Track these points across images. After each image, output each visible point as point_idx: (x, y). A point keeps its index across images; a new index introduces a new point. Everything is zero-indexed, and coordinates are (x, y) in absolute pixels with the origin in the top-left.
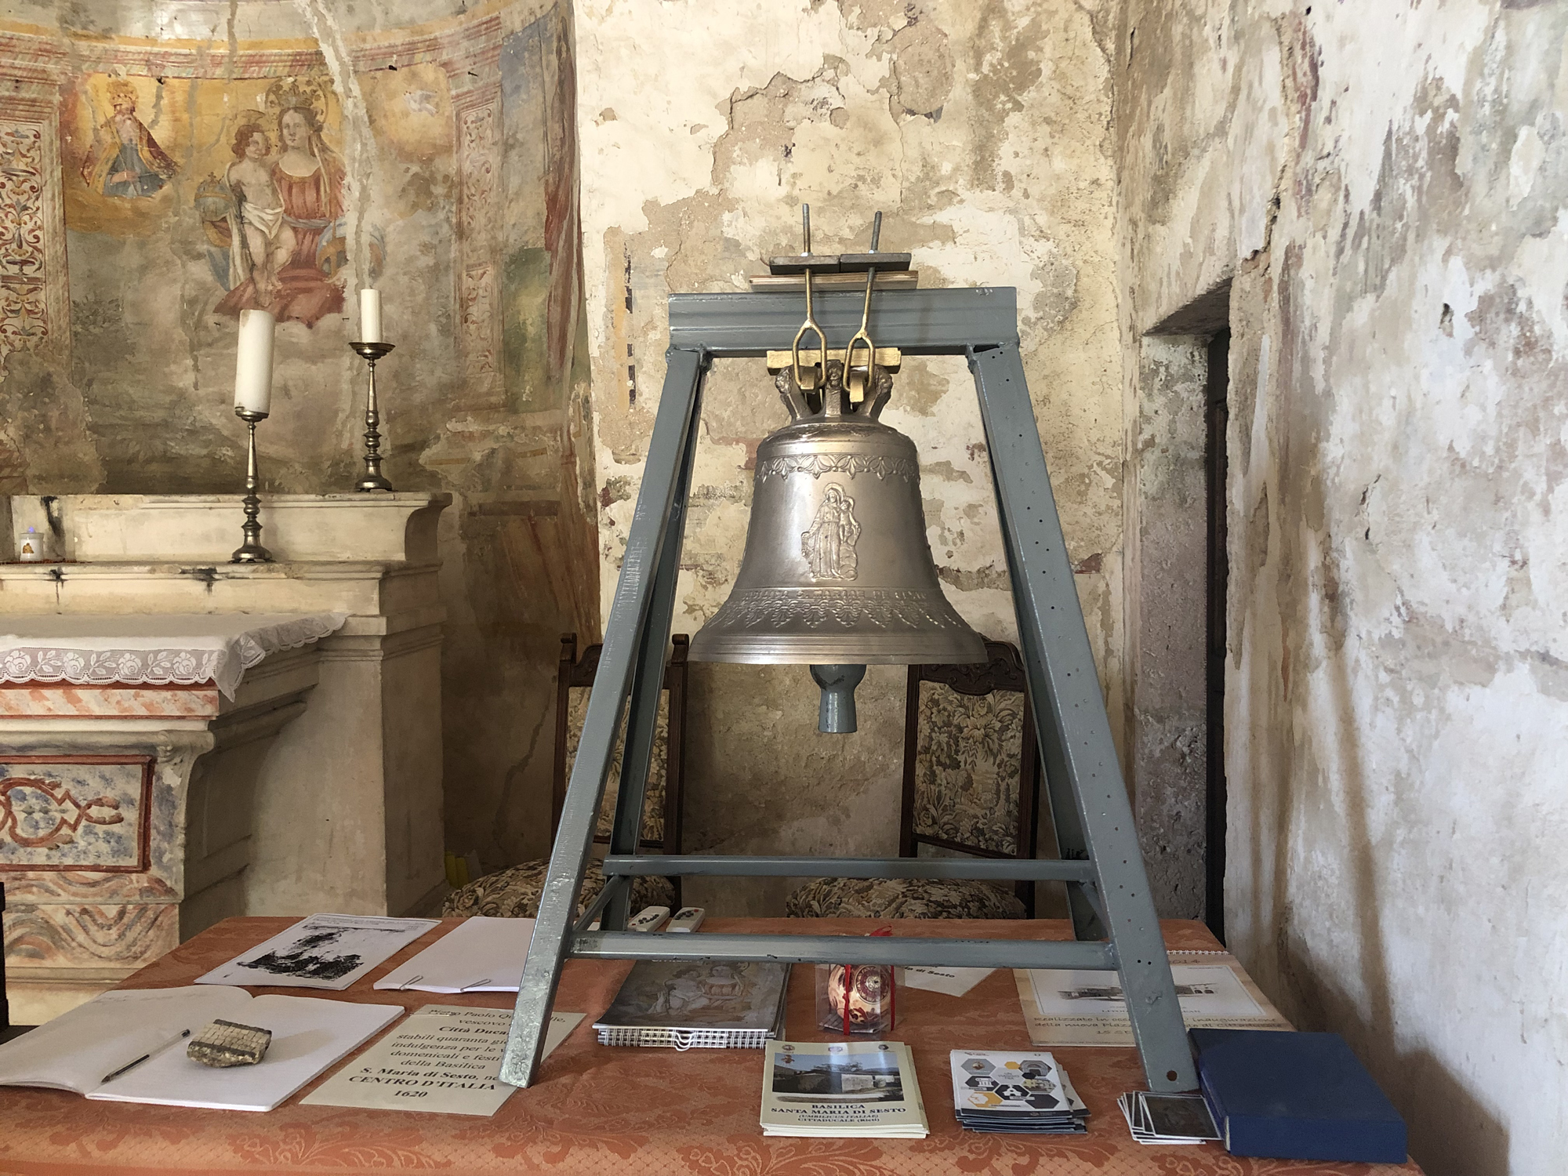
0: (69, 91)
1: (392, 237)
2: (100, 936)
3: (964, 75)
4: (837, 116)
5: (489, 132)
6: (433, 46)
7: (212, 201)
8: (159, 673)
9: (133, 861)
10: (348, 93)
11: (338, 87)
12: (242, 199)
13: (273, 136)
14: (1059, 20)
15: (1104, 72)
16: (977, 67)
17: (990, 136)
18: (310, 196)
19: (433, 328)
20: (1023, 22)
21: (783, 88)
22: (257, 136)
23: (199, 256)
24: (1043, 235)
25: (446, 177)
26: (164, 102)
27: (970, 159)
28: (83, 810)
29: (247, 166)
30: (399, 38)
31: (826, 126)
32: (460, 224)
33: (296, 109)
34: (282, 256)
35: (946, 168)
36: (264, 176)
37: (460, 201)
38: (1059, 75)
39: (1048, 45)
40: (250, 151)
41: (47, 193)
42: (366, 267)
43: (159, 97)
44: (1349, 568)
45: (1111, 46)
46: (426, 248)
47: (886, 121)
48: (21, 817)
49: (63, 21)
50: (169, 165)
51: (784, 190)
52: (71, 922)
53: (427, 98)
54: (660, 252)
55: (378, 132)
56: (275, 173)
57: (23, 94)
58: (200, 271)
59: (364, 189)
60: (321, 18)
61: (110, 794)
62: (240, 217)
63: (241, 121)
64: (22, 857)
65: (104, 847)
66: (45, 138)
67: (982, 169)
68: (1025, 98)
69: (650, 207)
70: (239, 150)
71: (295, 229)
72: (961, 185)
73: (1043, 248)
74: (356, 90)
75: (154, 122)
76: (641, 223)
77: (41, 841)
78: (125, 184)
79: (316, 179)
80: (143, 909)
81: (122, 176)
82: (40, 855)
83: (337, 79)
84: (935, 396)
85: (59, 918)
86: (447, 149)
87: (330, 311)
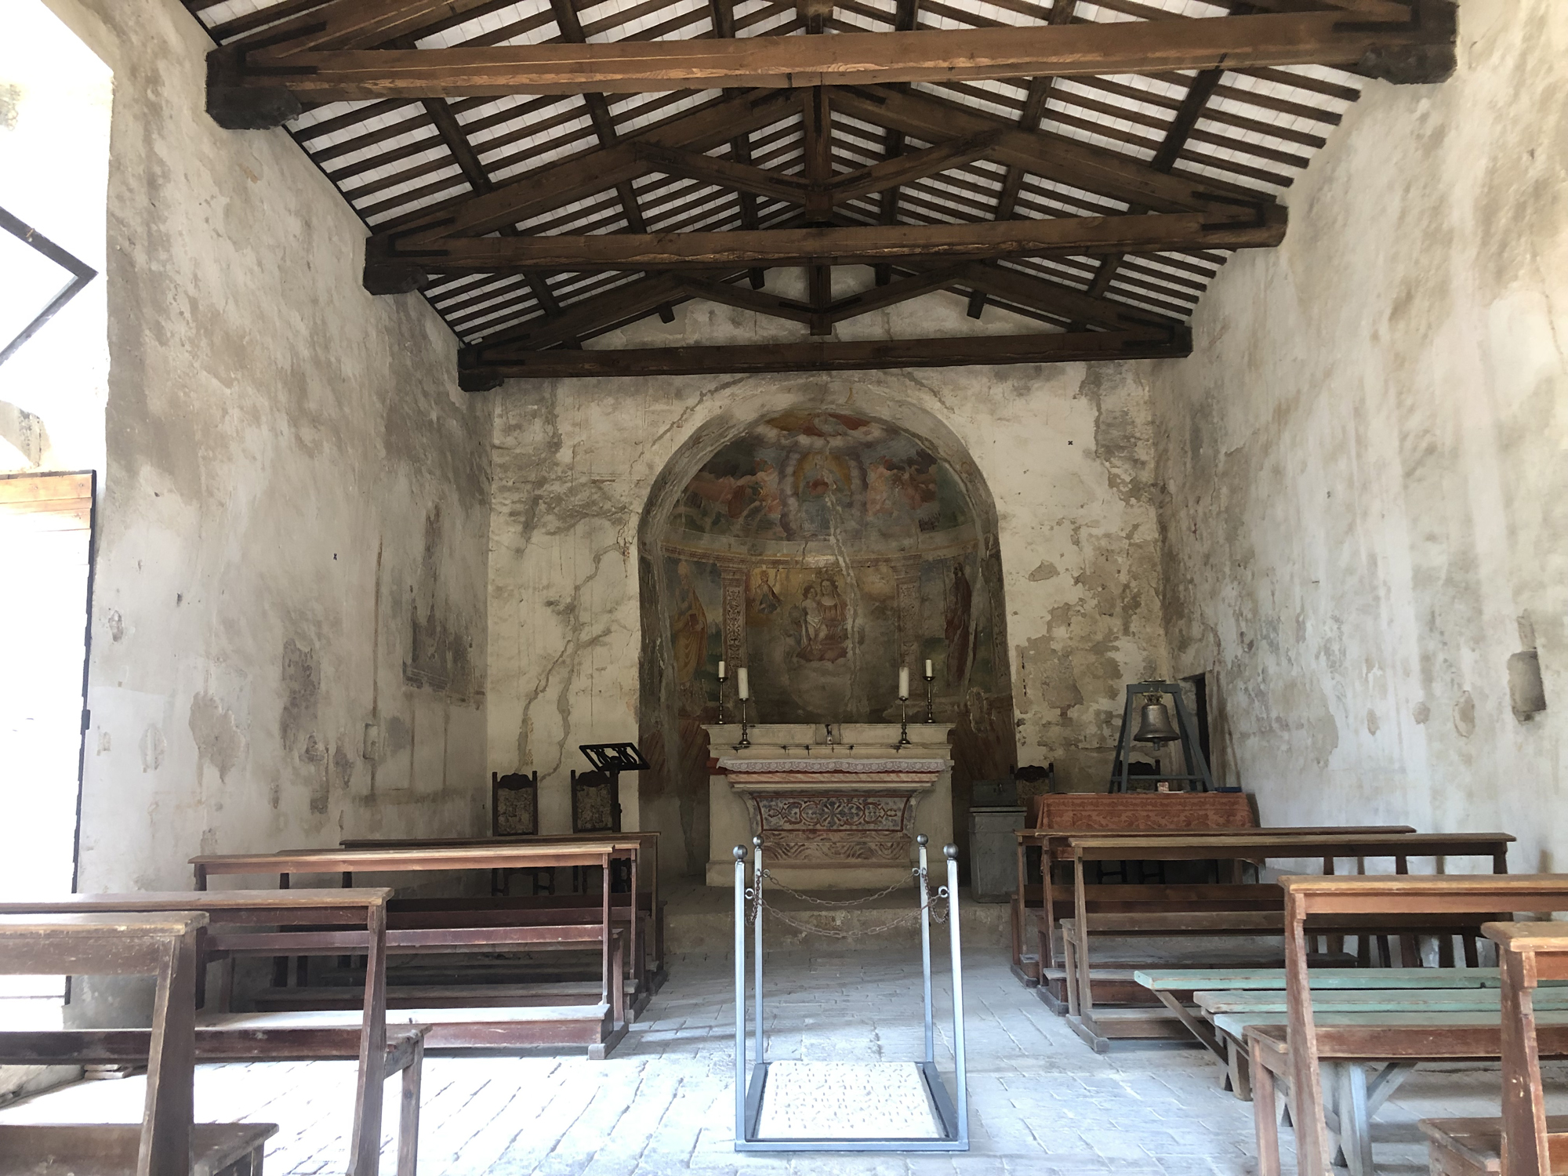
0: (748, 576)
1: (867, 629)
2: (886, 852)
3: (1119, 605)
4: (1084, 615)
5: (913, 594)
6: (887, 560)
7: (795, 614)
8: (925, 769)
9: (899, 828)
10: (849, 574)
11: (845, 573)
12: (806, 614)
13: (818, 590)
14: (1146, 590)
15: (1159, 604)
16: (1123, 602)
17: (1127, 622)
18: (833, 612)
19: (887, 664)
20: (1136, 590)
21: (1067, 607)
22: (812, 590)
23: (790, 636)
24: (1145, 650)
25: (892, 608)
26: (778, 577)
27: (1122, 627)
28: (886, 814)
29: (808, 601)
30: (873, 556)
31: (1080, 617)
32: (899, 625)
33: (827, 580)
34: (822, 635)
35: (1115, 630)
36: (815, 605)
37: (899, 617)
38: (1147, 605)
39: (1143, 596)
40: (809, 595)
41: (741, 614)
42: (857, 640)
43: (776, 576)
45: (1161, 597)
46: (882, 634)
47: (1098, 617)
48: (867, 814)
49: (749, 550)
50: (779, 600)
51: (1068, 636)
52: (877, 848)
53: (883, 578)
54: (1032, 652)
55: (861, 590)
56: (819, 603)
57: (736, 577)
58: (791, 641)
59: (855, 611)
60: (840, 548)
61: (895, 807)
62: (806, 622)
63: (806, 584)
64: (867, 827)
65: (891, 824)
66: (740, 595)
67: (1126, 631)
68: (1137, 611)
69: (1029, 639)
70: (805, 596)
71: (827, 626)
72: (1120, 635)
73: (1145, 653)
74: (852, 574)
75: (774, 585)
76: (1027, 644)
77: (872, 822)
78: (764, 609)
79: (835, 606)
80: (898, 844)
81: (763, 606)
82: (872, 826)
83: (844, 569)
84: (1116, 695)
85: (873, 845)
86: (893, 598)
87: (841, 657)
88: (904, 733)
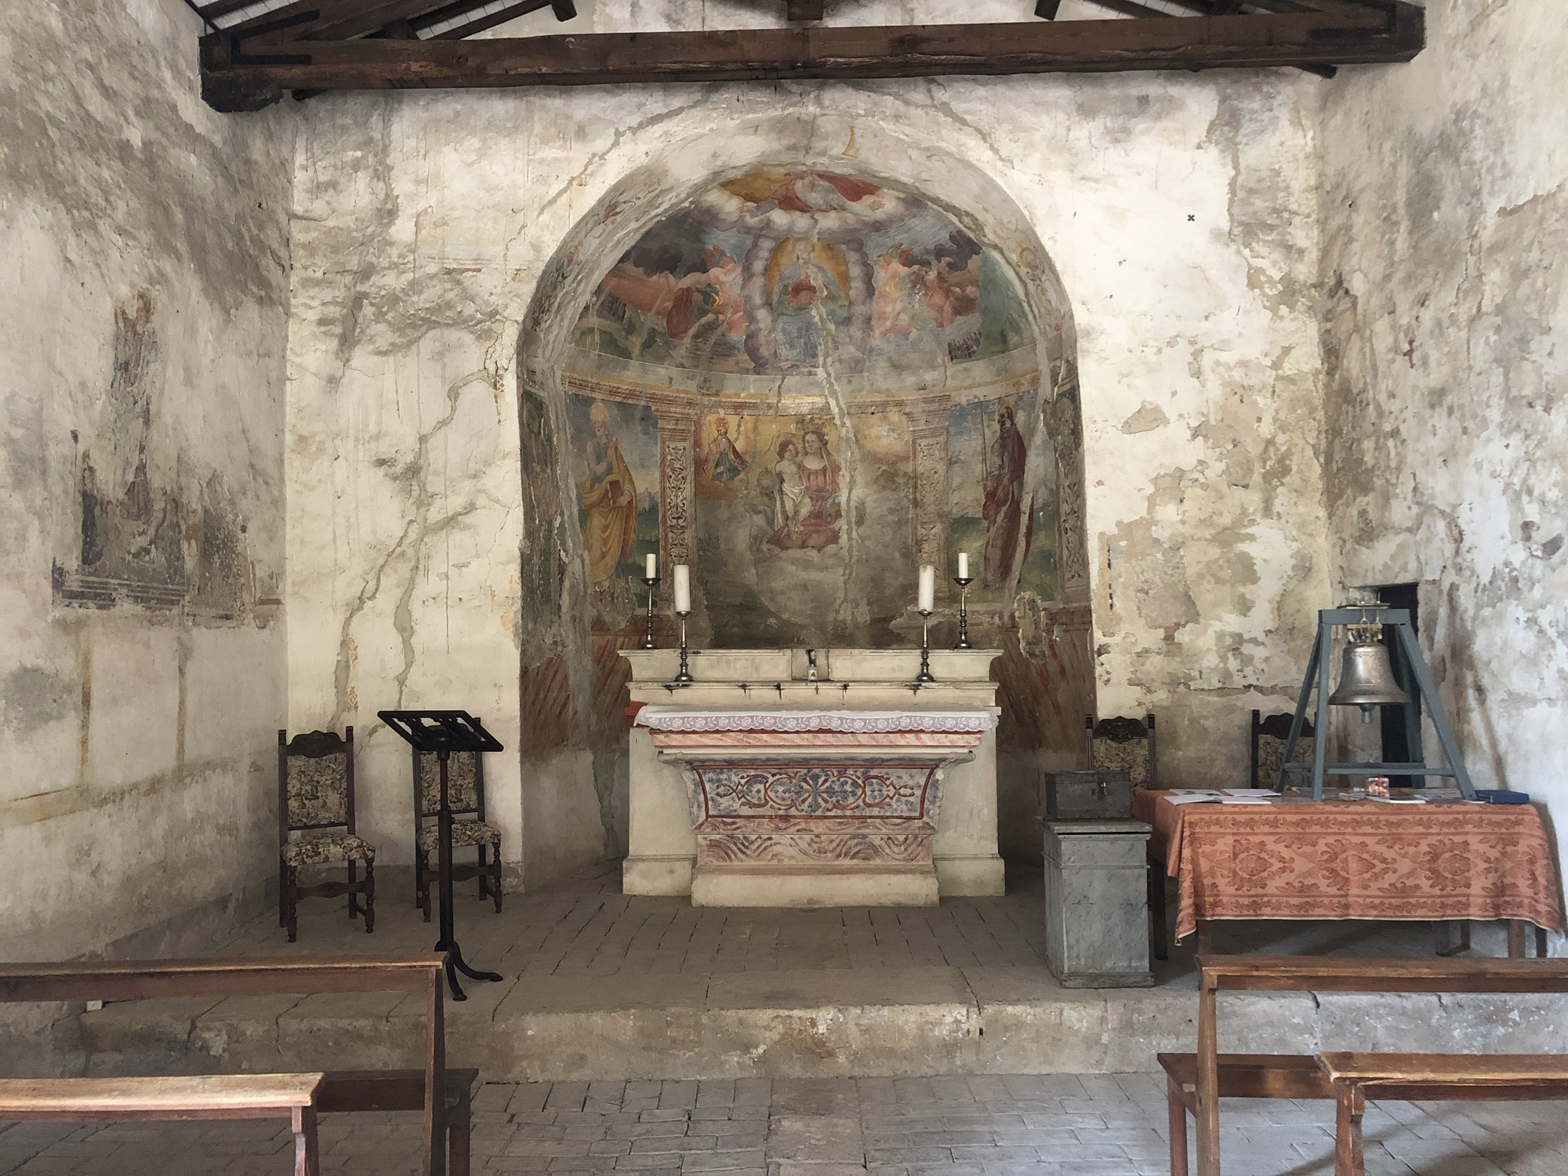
0: (698, 425)
1: (869, 504)
2: (896, 850)
3: (1258, 470)
4: (1205, 487)
5: (937, 452)
6: (900, 404)
7: (766, 482)
8: (961, 727)
9: (917, 814)
10: (843, 424)
11: (837, 421)
12: (782, 481)
13: (800, 447)
14: (1299, 448)
15: (1319, 470)
16: (1264, 467)
17: (1270, 497)
18: (820, 479)
19: (897, 555)
20: (1284, 448)
21: (1180, 474)
22: (790, 447)
23: (760, 512)
24: (1295, 540)
25: (905, 474)
26: (742, 428)
27: (1262, 506)
28: (897, 792)
29: (785, 462)
30: (878, 398)
31: (1198, 491)
32: (915, 499)
33: (813, 433)
34: (804, 511)
35: (1251, 510)
36: (794, 469)
37: (915, 487)
38: (1300, 471)
39: (1295, 458)
40: (787, 455)
41: (688, 480)
42: (853, 520)
43: (739, 426)
44: (1486, 681)
45: (1322, 460)
46: (892, 511)
47: (1225, 489)
48: (868, 793)
49: (699, 387)
50: (743, 462)
51: (1179, 518)
52: (883, 843)
53: (893, 430)
54: (1123, 543)
55: (861, 447)
56: (800, 466)
57: (680, 427)
58: (759, 520)
59: (852, 477)
60: (832, 385)
61: (911, 783)
62: (781, 492)
63: (782, 439)
64: (867, 812)
65: (904, 807)
66: (687, 450)
67: (1267, 510)
68: (1285, 481)
69: (1119, 524)
70: (781, 455)
71: (811, 498)
72: (1258, 517)
73: (1295, 545)
74: (848, 423)
75: (737, 439)
76: (1115, 531)
77: (877, 805)
78: (721, 473)
79: (824, 470)
80: (916, 838)
81: (721, 469)
82: (875, 811)
83: (837, 417)
84: (1249, 609)
85: (877, 841)
86: (906, 459)
87: (831, 543)
88: (925, 664)
